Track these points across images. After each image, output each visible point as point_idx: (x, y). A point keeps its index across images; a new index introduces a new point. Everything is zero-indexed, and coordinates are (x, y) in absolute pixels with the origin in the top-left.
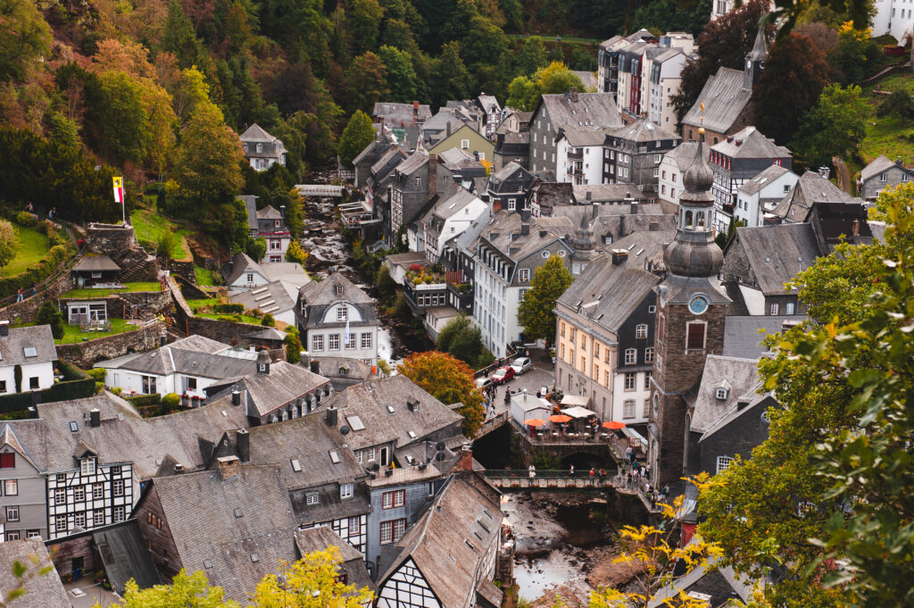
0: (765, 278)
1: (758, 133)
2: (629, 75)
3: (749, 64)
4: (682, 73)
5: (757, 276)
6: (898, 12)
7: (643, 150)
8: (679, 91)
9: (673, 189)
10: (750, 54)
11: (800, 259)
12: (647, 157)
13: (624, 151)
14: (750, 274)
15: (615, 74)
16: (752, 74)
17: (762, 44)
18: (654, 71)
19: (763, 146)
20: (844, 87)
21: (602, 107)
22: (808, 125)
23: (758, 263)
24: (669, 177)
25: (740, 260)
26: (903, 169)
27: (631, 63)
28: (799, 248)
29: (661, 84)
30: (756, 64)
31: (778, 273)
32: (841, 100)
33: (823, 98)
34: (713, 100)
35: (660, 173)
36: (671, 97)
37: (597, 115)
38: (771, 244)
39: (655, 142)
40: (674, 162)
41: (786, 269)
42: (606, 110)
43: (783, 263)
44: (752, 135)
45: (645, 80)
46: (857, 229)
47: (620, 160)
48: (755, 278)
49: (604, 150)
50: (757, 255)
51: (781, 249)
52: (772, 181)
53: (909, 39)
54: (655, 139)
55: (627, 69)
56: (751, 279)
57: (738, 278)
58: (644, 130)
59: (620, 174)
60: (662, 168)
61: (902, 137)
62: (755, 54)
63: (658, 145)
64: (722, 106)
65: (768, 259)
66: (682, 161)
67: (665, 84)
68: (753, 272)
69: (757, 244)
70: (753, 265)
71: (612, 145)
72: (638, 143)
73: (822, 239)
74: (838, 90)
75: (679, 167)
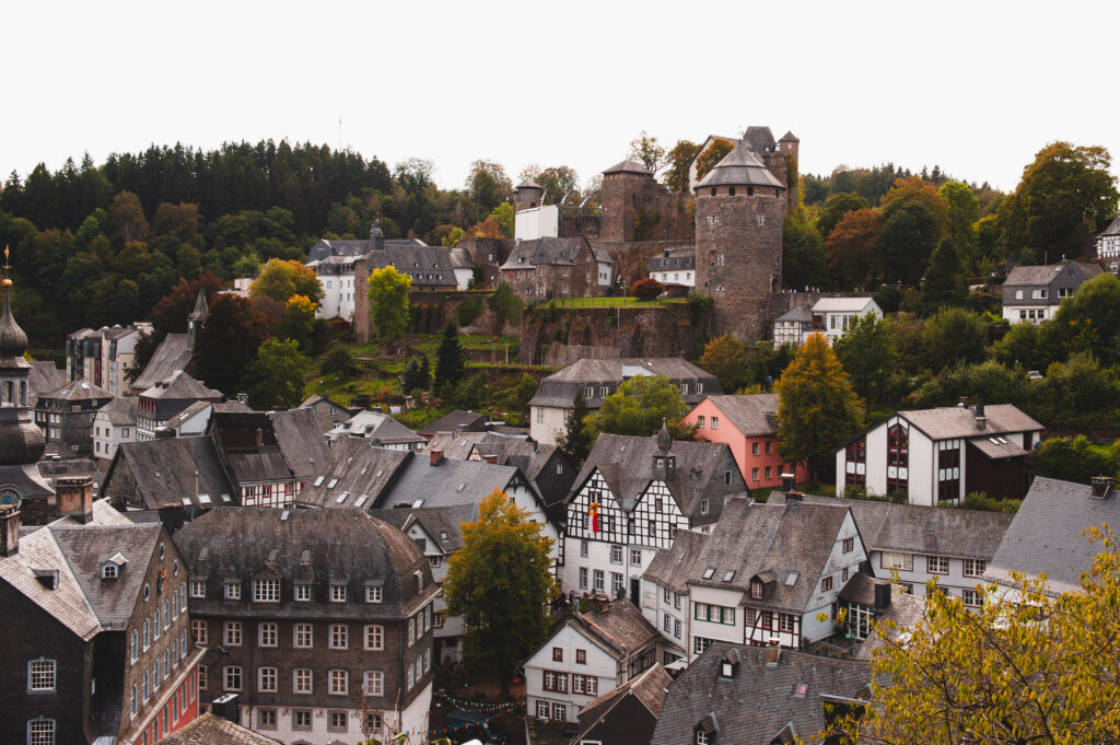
0: (153, 494)
1: (186, 376)
2: (93, 359)
3: (191, 325)
4: (136, 347)
5: (143, 492)
6: (345, 297)
7: (77, 408)
8: (135, 365)
9: (107, 445)
10: (192, 315)
11: (197, 473)
12: (82, 416)
13: (56, 411)
14: (137, 493)
15: (81, 362)
16: (194, 333)
17: (203, 305)
18: (111, 349)
19: (191, 388)
20: (282, 341)
21: (41, 376)
22: (248, 376)
23: (145, 478)
24: (102, 432)
25: (126, 478)
26: (331, 403)
27: (93, 349)
28: (196, 462)
29: (118, 360)
30: (197, 324)
31: (170, 488)
32: (279, 352)
33: (261, 350)
34: (160, 363)
35: (95, 431)
36: (126, 371)
37: (35, 383)
38: (162, 458)
39: (90, 401)
40: (107, 417)
41: (180, 485)
42: (47, 378)
43: (177, 478)
44: (179, 377)
45: (105, 359)
46: (260, 439)
47: (53, 421)
48: (142, 495)
49: (36, 413)
50: (145, 472)
51: (174, 462)
52: (194, 415)
53: (353, 317)
54: (91, 397)
55: (90, 355)
56: (138, 498)
57: (125, 499)
58: (78, 390)
59: (53, 436)
60: (96, 424)
61: (343, 390)
62: (197, 314)
63: (95, 404)
64: (167, 367)
65: (158, 475)
66: (115, 415)
67: (120, 359)
68: (139, 490)
69: (146, 459)
70: (139, 481)
71: (44, 407)
72: (69, 401)
73: (222, 450)
74: (275, 343)
75: (112, 421)
